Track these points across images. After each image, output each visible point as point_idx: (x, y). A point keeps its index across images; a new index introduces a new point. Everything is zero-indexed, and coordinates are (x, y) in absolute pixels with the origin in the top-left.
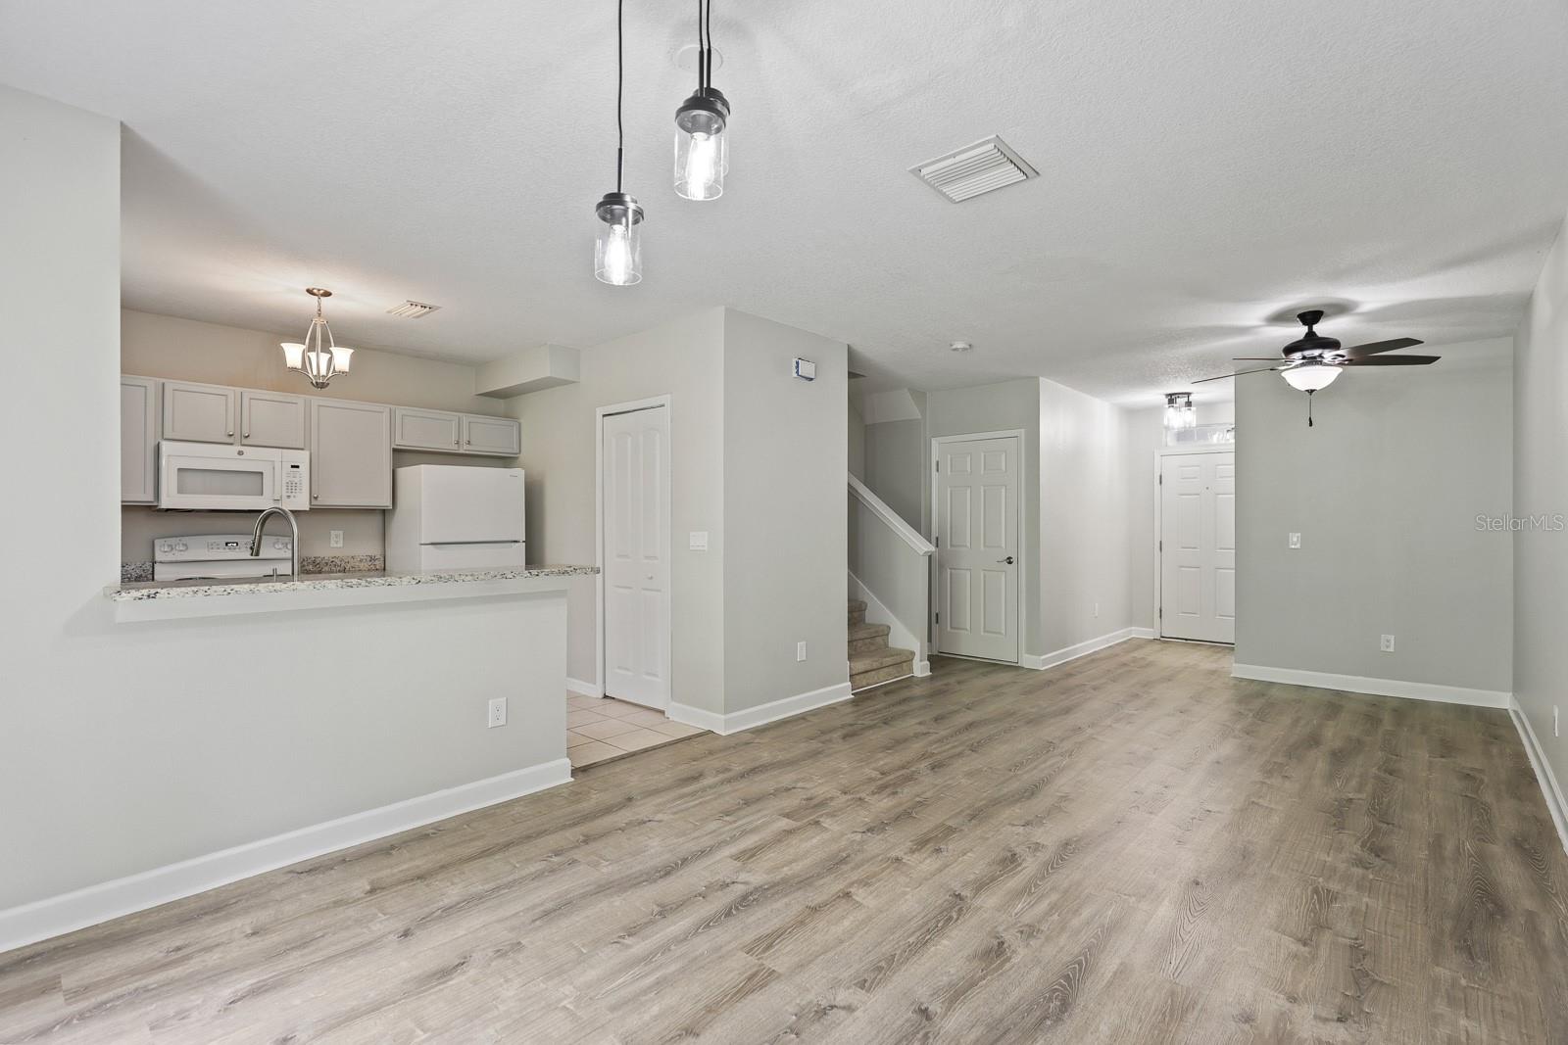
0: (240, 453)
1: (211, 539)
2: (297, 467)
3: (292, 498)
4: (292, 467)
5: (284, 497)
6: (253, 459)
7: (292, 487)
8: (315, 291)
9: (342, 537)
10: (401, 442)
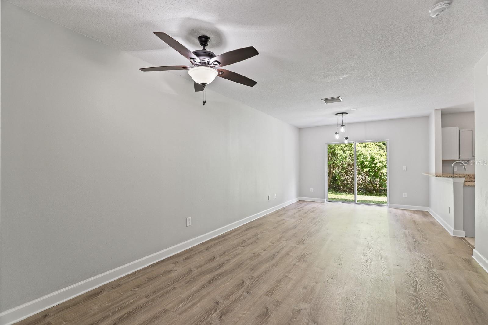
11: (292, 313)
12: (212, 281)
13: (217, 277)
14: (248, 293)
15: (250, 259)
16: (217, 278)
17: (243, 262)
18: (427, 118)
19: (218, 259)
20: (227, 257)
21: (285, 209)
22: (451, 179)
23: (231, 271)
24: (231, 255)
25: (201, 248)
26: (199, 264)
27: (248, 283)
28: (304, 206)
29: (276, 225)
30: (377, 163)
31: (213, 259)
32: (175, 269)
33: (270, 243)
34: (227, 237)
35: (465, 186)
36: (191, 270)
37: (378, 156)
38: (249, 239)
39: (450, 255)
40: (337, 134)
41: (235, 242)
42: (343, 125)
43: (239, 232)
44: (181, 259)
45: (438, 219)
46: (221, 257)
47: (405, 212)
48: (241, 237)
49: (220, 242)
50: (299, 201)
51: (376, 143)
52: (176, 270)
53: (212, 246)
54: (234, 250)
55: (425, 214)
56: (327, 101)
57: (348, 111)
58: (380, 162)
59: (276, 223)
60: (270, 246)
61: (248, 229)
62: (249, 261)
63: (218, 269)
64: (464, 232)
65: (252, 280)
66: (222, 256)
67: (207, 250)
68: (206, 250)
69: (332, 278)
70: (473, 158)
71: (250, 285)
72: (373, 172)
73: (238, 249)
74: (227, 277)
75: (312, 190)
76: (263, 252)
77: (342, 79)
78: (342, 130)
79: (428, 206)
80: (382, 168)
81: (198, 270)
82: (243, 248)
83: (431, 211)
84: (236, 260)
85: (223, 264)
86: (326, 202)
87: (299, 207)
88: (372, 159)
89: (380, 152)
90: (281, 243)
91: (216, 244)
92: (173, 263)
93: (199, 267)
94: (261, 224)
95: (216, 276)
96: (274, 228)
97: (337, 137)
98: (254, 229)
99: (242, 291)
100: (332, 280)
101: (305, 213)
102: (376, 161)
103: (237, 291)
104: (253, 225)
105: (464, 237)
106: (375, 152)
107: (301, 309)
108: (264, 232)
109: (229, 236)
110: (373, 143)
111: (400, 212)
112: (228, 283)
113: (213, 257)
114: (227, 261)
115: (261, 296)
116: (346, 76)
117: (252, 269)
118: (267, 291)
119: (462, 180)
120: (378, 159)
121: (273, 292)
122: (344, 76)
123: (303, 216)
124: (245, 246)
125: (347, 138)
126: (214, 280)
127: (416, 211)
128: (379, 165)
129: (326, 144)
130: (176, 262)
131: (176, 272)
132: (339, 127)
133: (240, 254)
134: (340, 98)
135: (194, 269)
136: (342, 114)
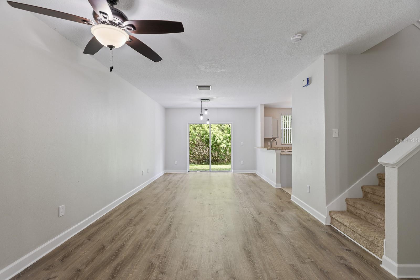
11: (212, 278)
12: (115, 274)
13: (119, 267)
14: (162, 274)
15: (147, 237)
16: (119, 269)
17: (141, 243)
18: (254, 109)
19: (109, 247)
20: (119, 241)
21: (156, 182)
22: (274, 151)
23: (133, 256)
24: (123, 239)
25: (81, 239)
26: (86, 260)
27: (158, 263)
28: (172, 178)
29: (156, 198)
30: (218, 140)
31: (103, 248)
32: (53, 275)
33: (159, 217)
34: (108, 220)
35: (281, 155)
36: (79, 270)
37: (218, 135)
38: (135, 217)
39: (281, 201)
40: (201, 116)
41: (121, 223)
42: (206, 109)
43: (120, 211)
44: (57, 260)
45: (264, 177)
46: (113, 244)
47: (244, 175)
48: (125, 216)
49: (102, 227)
50: (166, 173)
51: (217, 125)
52: (55, 277)
53: (93, 234)
54: (124, 232)
55: (255, 175)
56: (200, 87)
57: (211, 98)
58: (219, 139)
59: (155, 197)
60: (160, 220)
61: (128, 207)
62: (147, 240)
63: (115, 258)
64: (280, 184)
65: (160, 259)
66: (112, 242)
67: (90, 240)
68: (88, 240)
69: (226, 236)
70: (278, 137)
71: (160, 264)
72: (215, 147)
73: (128, 230)
74: (131, 264)
75: (176, 162)
76: (156, 227)
77: (219, 72)
78: (206, 113)
79: (255, 170)
80: (221, 144)
81: (89, 267)
82: (132, 227)
83: (258, 173)
84: (131, 242)
85: (118, 250)
86: (188, 172)
87: (168, 179)
88: (215, 137)
89: (219, 132)
90: (169, 214)
91: (99, 230)
92: (46, 269)
93: (89, 262)
94: (141, 200)
95: (117, 267)
96: (155, 202)
97: (202, 118)
98: (136, 205)
99: (155, 274)
100: (226, 237)
101: (176, 184)
102: (217, 138)
103: (150, 276)
104: (132, 202)
105: (281, 188)
106: (216, 131)
107: (218, 271)
108: (147, 207)
109: (111, 218)
110: (215, 125)
111: (241, 175)
112: (135, 271)
113: (102, 247)
114: (122, 246)
115: (177, 272)
116: (223, 70)
117: (154, 247)
118: (180, 266)
119: (280, 151)
120: (218, 137)
121: (187, 264)
122: (222, 70)
123: (176, 187)
124: (134, 225)
125: (208, 120)
126: (116, 272)
127: (249, 173)
128: (219, 141)
129: (188, 123)
130: (49, 266)
131: (57, 278)
132: (203, 110)
133: (132, 235)
134: (211, 87)
135: (83, 268)
136: (205, 100)
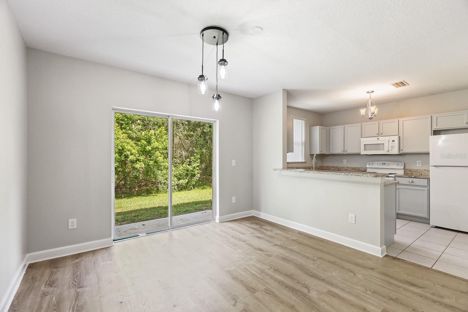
0: (378, 139)
1: (379, 162)
2: (394, 141)
3: (392, 150)
4: (393, 141)
5: (390, 150)
6: (382, 140)
7: (393, 147)
8: (369, 92)
9: (421, 163)
10: (435, 128)
79: (253, 209)
105: (386, 253)
